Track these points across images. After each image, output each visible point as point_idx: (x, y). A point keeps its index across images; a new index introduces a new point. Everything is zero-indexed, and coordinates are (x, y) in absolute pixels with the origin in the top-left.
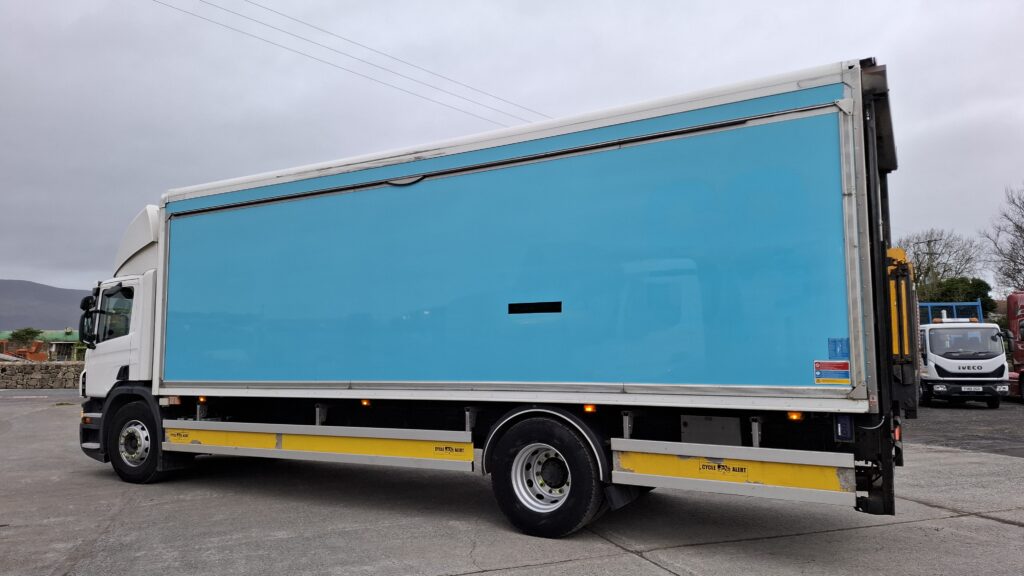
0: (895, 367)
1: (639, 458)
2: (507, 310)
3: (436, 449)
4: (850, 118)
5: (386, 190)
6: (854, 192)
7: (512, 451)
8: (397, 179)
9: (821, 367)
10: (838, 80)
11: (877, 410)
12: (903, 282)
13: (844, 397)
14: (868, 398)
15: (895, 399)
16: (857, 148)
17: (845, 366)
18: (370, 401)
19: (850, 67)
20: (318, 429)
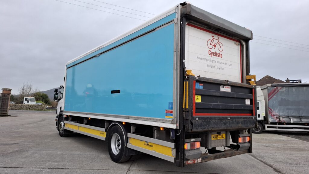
0: (183, 112)
1: (133, 139)
2: (111, 93)
3: (101, 133)
4: (176, 24)
5: (94, 58)
6: (176, 51)
7: (111, 135)
8: (96, 55)
9: (167, 112)
10: (174, 11)
11: (178, 128)
12: (187, 82)
13: (171, 123)
14: (176, 124)
15: (184, 125)
16: (178, 35)
17: (172, 112)
18: (91, 118)
19: (178, 6)
20: (84, 125)
